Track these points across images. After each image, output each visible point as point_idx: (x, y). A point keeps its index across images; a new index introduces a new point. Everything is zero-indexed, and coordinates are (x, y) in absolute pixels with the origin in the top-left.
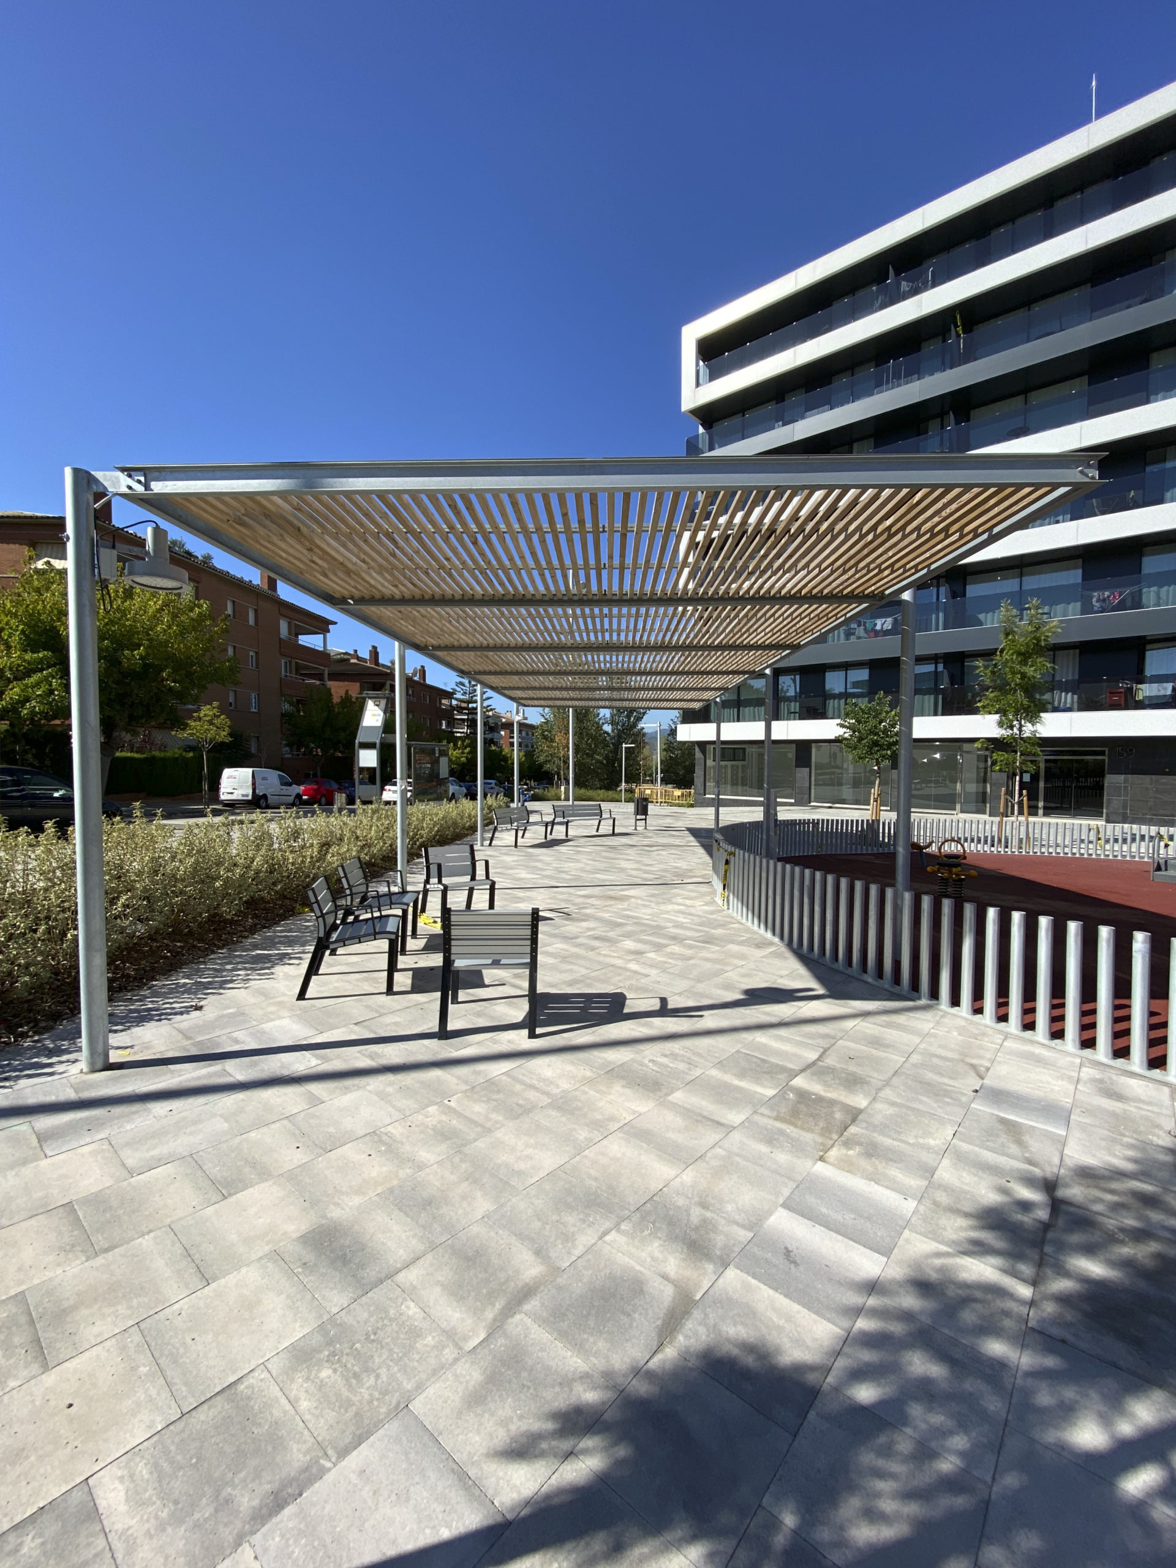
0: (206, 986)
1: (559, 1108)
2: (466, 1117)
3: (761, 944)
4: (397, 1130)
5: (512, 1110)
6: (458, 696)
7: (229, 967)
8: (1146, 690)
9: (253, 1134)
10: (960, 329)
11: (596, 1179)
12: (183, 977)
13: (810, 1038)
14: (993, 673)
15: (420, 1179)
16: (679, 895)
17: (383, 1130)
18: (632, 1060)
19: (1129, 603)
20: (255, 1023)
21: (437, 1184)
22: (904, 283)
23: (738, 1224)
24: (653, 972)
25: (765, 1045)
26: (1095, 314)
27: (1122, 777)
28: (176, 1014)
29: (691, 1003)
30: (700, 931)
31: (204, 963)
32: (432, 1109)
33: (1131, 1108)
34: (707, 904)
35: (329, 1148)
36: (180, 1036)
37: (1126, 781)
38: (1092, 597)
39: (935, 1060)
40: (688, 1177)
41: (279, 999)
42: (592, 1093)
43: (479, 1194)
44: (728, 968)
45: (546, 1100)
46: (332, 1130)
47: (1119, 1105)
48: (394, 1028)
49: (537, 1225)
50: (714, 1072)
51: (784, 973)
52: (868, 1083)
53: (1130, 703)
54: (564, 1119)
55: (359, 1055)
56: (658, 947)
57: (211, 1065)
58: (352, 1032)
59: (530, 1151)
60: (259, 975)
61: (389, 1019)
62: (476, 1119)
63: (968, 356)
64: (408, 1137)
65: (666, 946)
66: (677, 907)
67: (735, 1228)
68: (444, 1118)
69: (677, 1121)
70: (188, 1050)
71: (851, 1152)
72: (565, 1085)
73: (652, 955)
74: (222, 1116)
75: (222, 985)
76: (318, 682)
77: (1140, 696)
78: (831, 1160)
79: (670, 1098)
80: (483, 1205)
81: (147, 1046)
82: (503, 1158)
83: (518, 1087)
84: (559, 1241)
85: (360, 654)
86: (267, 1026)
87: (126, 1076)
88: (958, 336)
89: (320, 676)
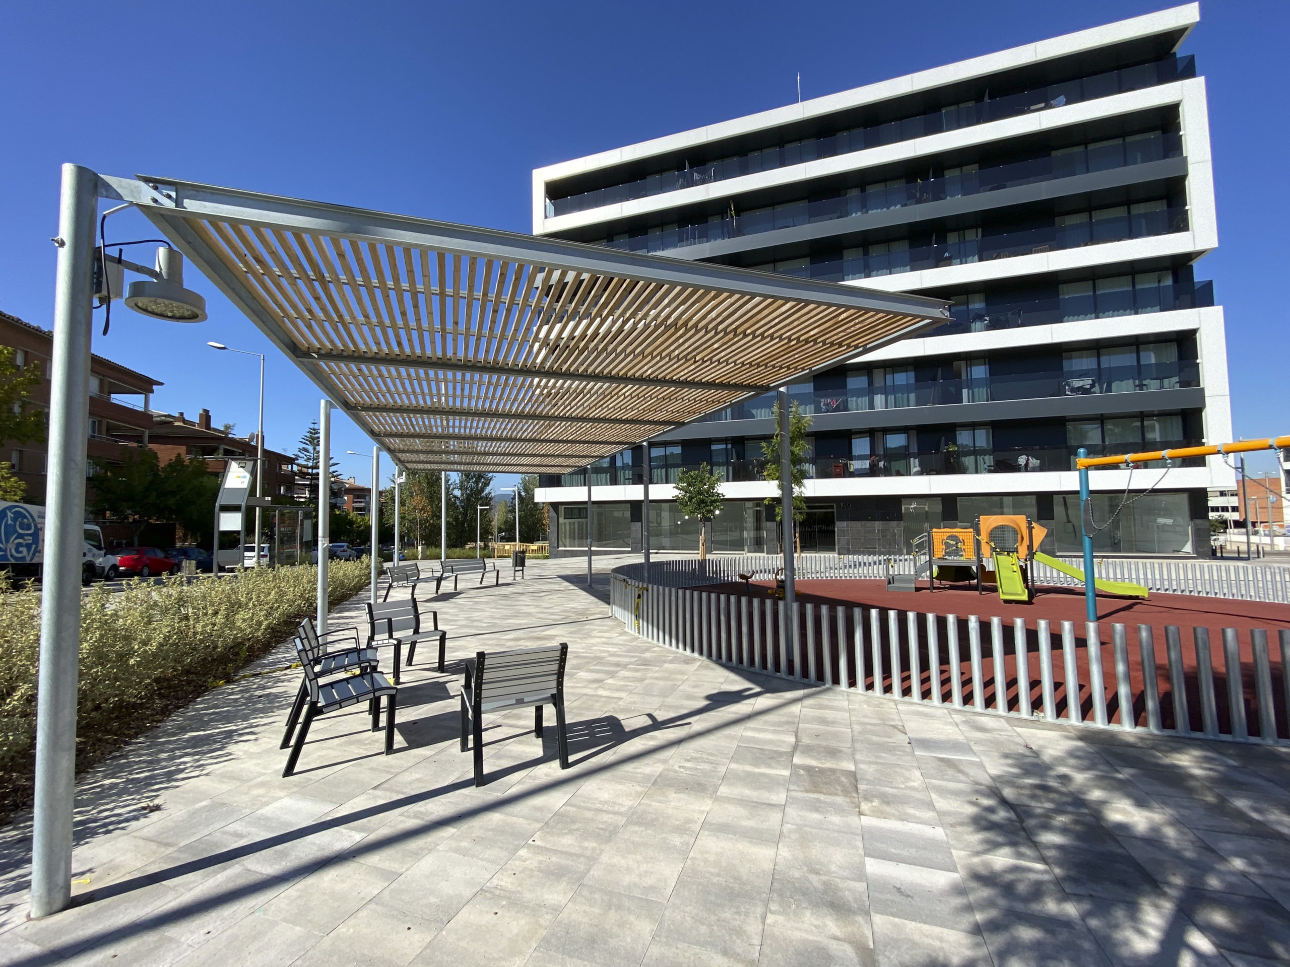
0: (148, 782)
1: (637, 824)
2: (562, 852)
3: (688, 661)
4: (506, 882)
5: (599, 835)
6: (301, 461)
7: (164, 755)
8: (855, 465)
9: (342, 929)
10: (733, 212)
11: (719, 875)
12: (105, 777)
13: (779, 726)
14: (772, 451)
15: (566, 921)
16: (594, 630)
17: (488, 884)
18: (665, 770)
19: (842, 407)
20: (248, 811)
21: (586, 920)
22: (695, 174)
23: (850, 880)
24: (623, 695)
25: (753, 737)
26: (812, 219)
27: (845, 523)
28: (127, 820)
29: (672, 715)
30: (633, 657)
31: (125, 756)
32: (523, 852)
33: (996, 735)
34: (621, 634)
35: (445, 919)
36: (153, 846)
37: (847, 526)
38: (820, 402)
39: (869, 727)
40: (784, 852)
41: (260, 780)
42: (654, 804)
43: (632, 918)
44: (679, 683)
45: (622, 820)
46: (433, 900)
47: (988, 735)
48: (420, 785)
49: (703, 929)
50: (733, 766)
51: (722, 680)
52: (840, 751)
53: (846, 473)
54: (649, 832)
55: (402, 818)
56: (612, 674)
57: (225, 869)
58: (376, 797)
59: (644, 867)
60: (211, 758)
61: (407, 777)
62: (573, 851)
63: (738, 232)
64: (520, 885)
65: (617, 672)
66: (598, 640)
67: (850, 882)
68: (541, 858)
69: (741, 811)
70: (178, 859)
71: (874, 804)
72: (628, 803)
73: (610, 681)
74: (285, 920)
75: (170, 776)
76: (135, 445)
77: (852, 469)
78: (867, 812)
79: (719, 794)
80: (645, 928)
81: (113, 867)
82: (627, 879)
83: (588, 814)
84: (734, 938)
85: (187, 417)
86: (267, 811)
87: (109, 907)
88: (732, 217)
89: (138, 439)
